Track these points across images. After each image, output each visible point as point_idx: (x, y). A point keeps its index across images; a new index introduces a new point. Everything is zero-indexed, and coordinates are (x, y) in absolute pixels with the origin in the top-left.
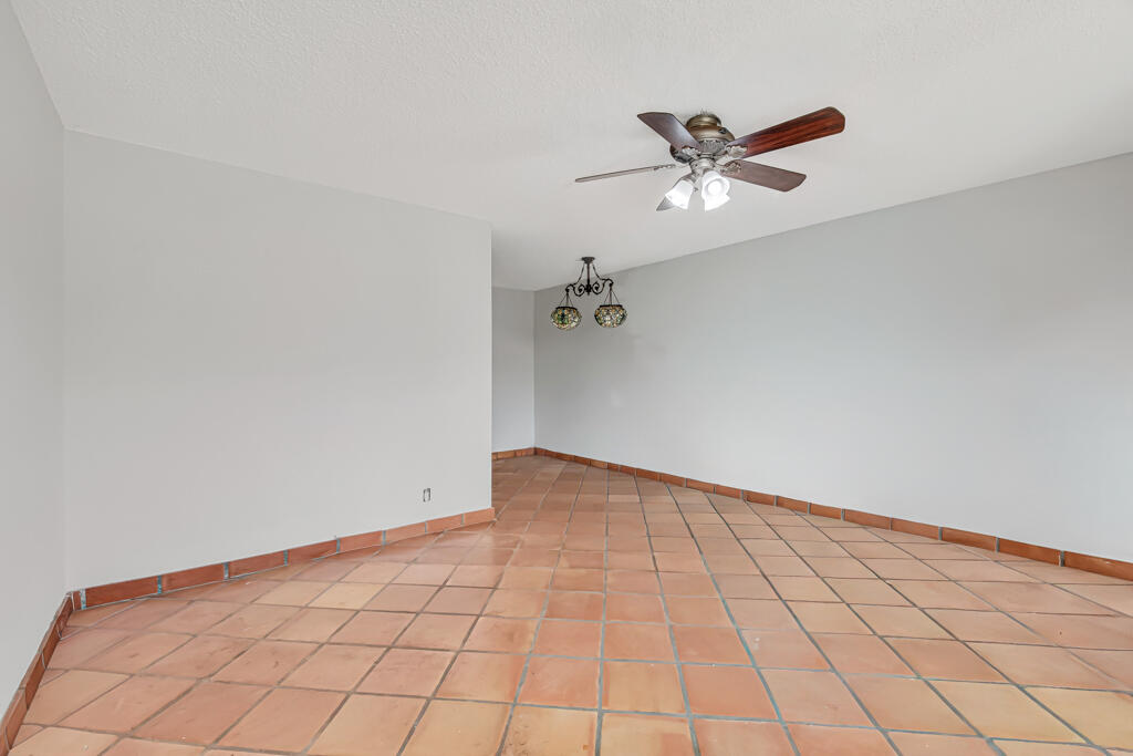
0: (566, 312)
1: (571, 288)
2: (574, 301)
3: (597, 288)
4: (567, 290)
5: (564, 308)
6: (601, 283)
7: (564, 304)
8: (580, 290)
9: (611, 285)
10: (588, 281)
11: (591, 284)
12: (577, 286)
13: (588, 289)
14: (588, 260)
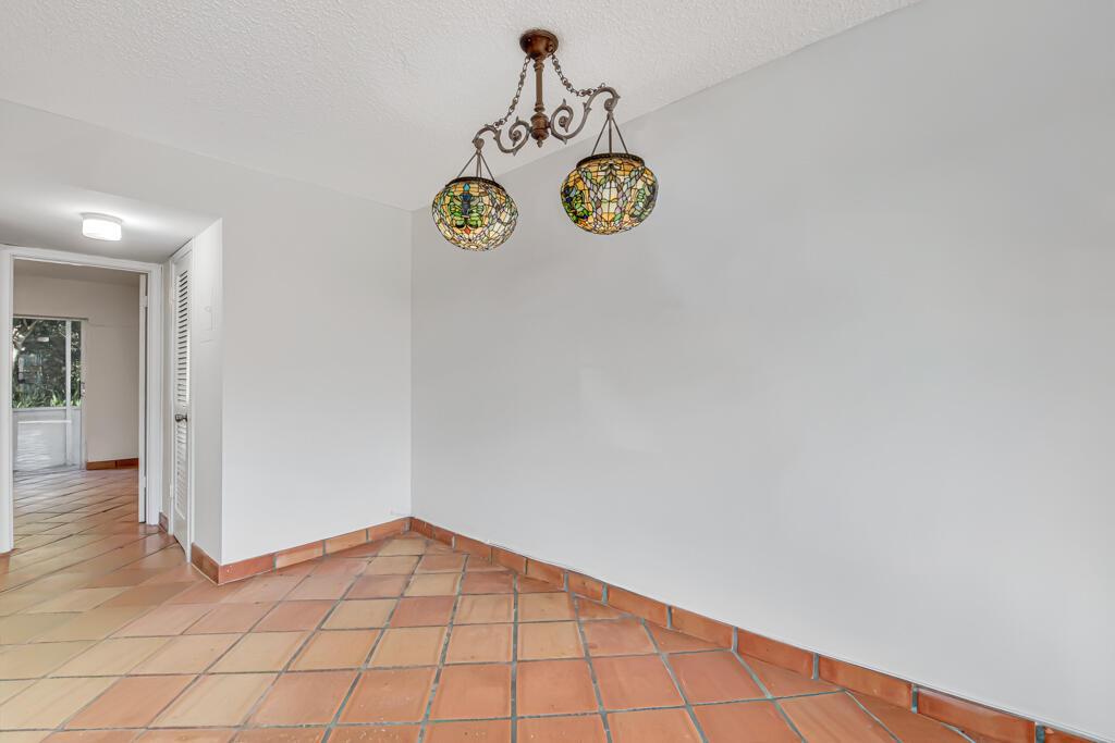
0: (474, 189)
1: (488, 136)
2: (497, 165)
3: (564, 123)
4: (478, 143)
5: (467, 180)
6: (577, 103)
7: (471, 172)
8: (515, 137)
9: (609, 106)
10: (539, 107)
11: (548, 113)
12: (505, 129)
13: (540, 129)
14: (537, 45)
